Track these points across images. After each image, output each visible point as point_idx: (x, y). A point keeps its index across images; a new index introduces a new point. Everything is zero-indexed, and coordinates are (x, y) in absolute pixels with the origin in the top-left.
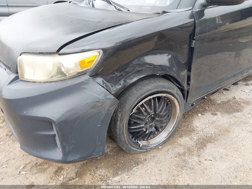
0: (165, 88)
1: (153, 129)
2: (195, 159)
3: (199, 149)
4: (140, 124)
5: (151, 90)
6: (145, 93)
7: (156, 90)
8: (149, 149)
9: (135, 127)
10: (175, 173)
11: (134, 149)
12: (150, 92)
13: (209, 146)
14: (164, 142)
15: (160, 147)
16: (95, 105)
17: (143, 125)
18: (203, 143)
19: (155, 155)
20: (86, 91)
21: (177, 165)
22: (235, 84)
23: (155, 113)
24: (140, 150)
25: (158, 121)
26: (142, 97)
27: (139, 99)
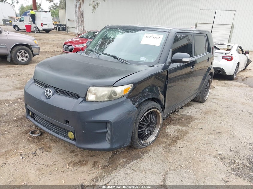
0: (156, 106)
1: (149, 132)
2: (174, 148)
3: (174, 143)
4: (143, 128)
5: (150, 107)
6: (147, 108)
7: (152, 107)
8: (146, 145)
9: (141, 130)
10: (166, 155)
11: (140, 145)
12: (149, 108)
13: (179, 141)
14: (154, 141)
15: (152, 144)
16: (129, 113)
17: (145, 129)
18: (175, 140)
19: (151, 148)
20: (125, 105)
21: (166, 152)
22: (181, 108)
23: (151, 121)
24: (142, 146)
25: (151, 127)
26: (146, 111)
27: (145, 112)
